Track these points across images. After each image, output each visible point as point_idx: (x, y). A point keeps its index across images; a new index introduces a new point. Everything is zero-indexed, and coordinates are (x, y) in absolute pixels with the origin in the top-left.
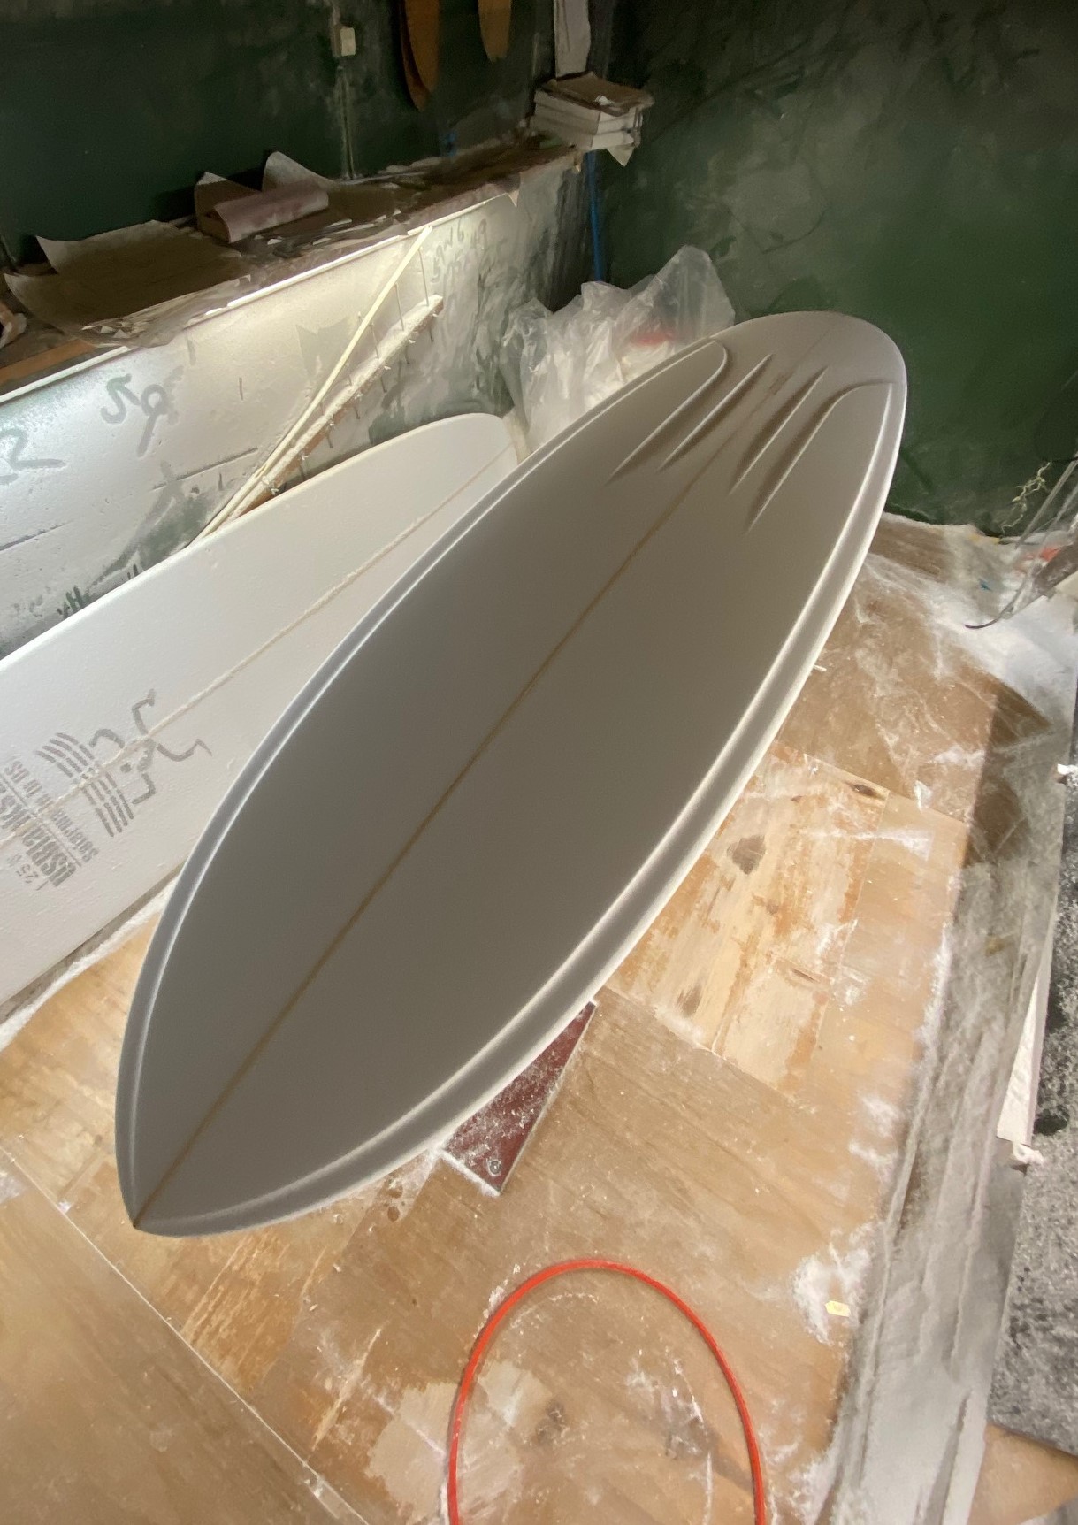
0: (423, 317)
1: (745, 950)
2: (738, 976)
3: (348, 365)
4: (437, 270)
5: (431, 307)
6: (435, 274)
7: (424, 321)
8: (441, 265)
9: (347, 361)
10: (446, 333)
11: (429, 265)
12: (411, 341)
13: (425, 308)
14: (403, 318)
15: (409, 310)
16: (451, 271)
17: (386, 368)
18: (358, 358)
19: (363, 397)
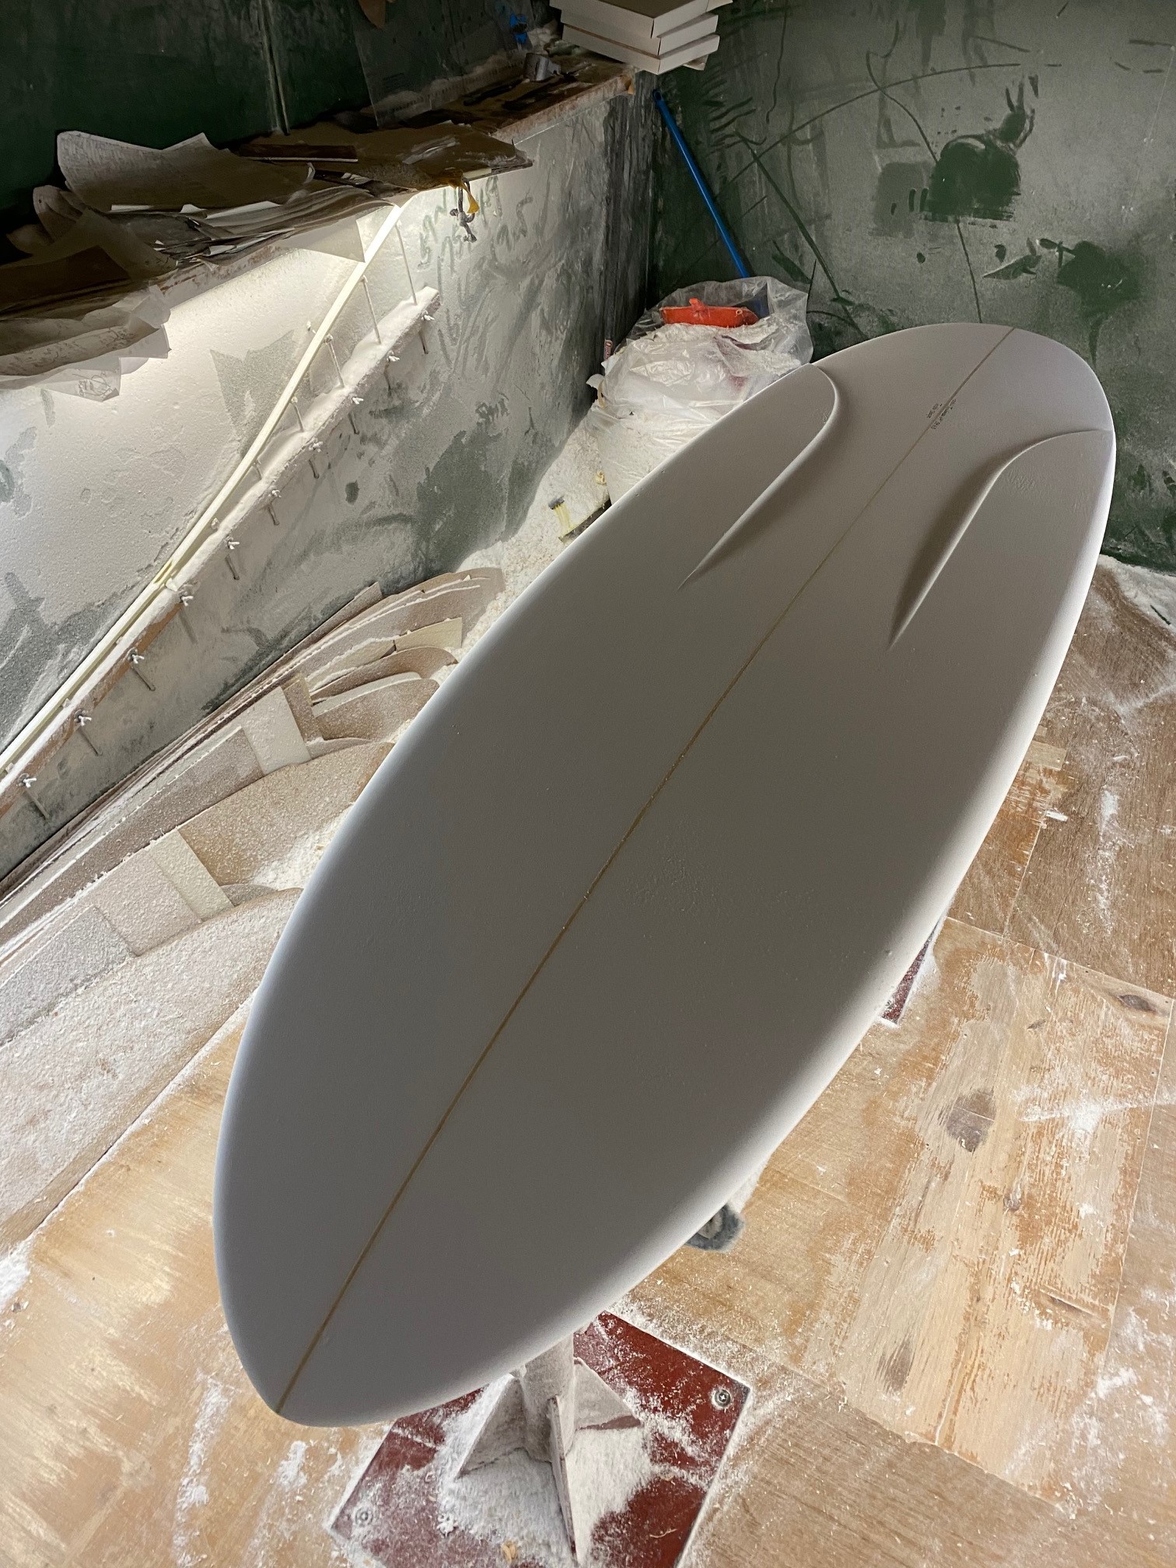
0: (409, 322)
1: (976, 1275)
2: (967, 1319)
3: (295, 399)
4: (426, 250)
5: (421, 307)
6: (423, 257)
7: (412, 328)
8: (431, 242)
9: (291, 398)
10: (447, 340)
11: (413, 246)
12: (393, 359)
13: (414, 307)
14: (378, 326)
15: (385, 313)
16: (447, 249)
17: (357, 401)
18: (310, 390)
19: (322, 447)
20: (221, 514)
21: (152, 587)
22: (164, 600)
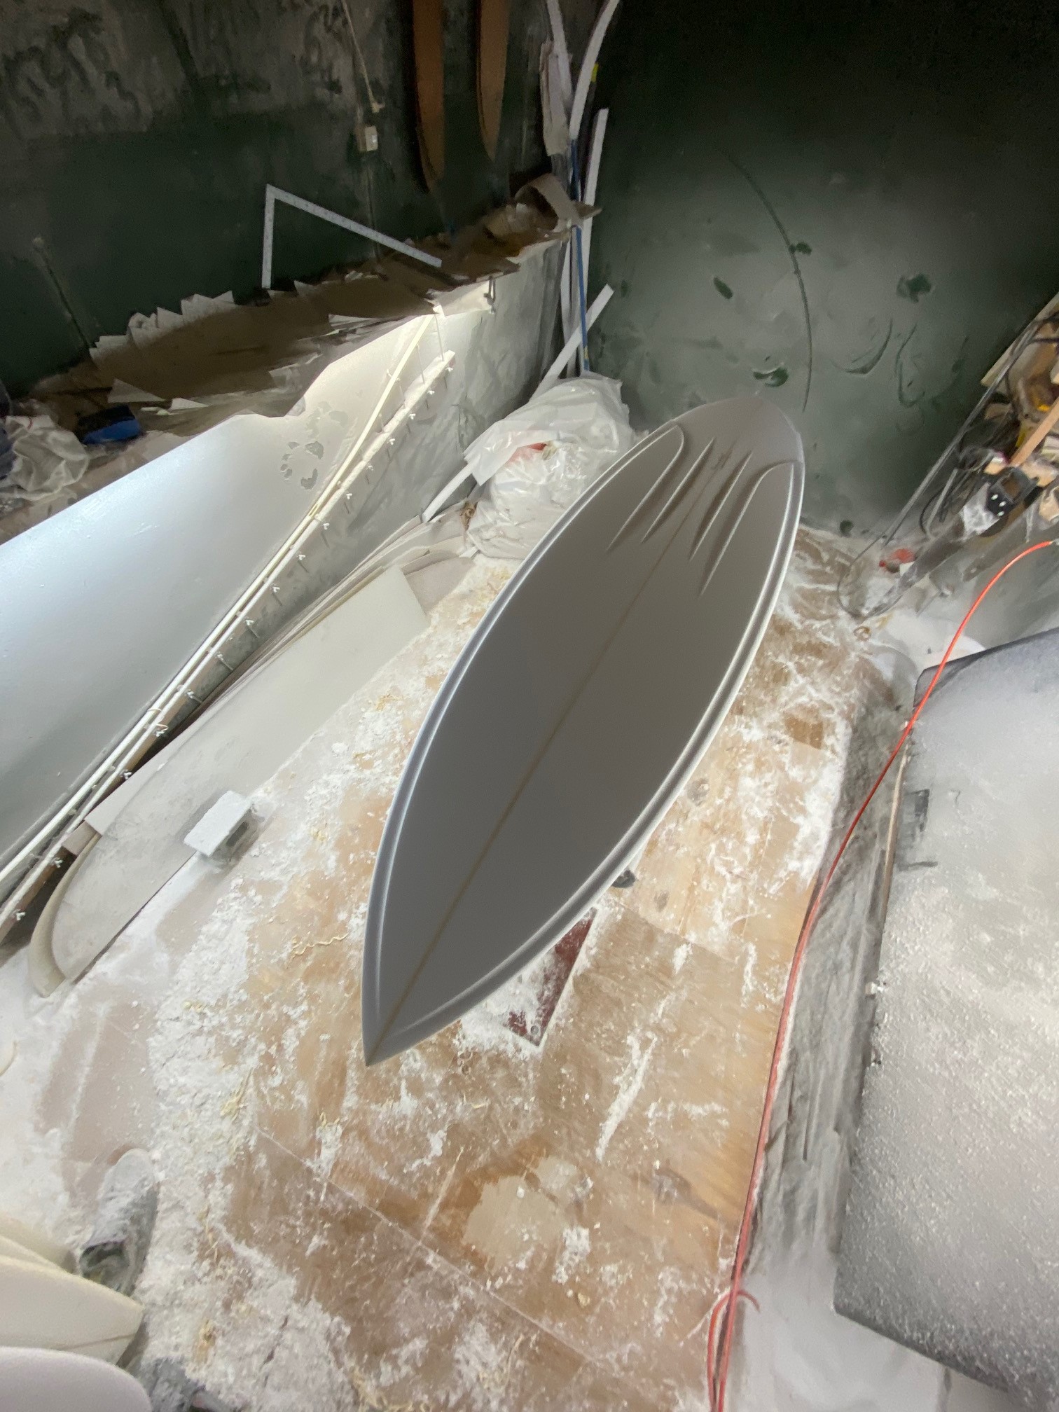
0: (439, 371)
1: (698, 861)
2: (693, 879)
3: (380, 416)
5: (446, 363)
7: (441, 374)
9: (378, 414)
10: (458, 382)
12: (431, 392)
13: (442, 362)
14: (425, 372)
15: (426, 366)
17: (412, 416)
18: (388, 411)
19: (393, 442)
20: (343, 479)
21: (308, 518)
22: (314, 525)
